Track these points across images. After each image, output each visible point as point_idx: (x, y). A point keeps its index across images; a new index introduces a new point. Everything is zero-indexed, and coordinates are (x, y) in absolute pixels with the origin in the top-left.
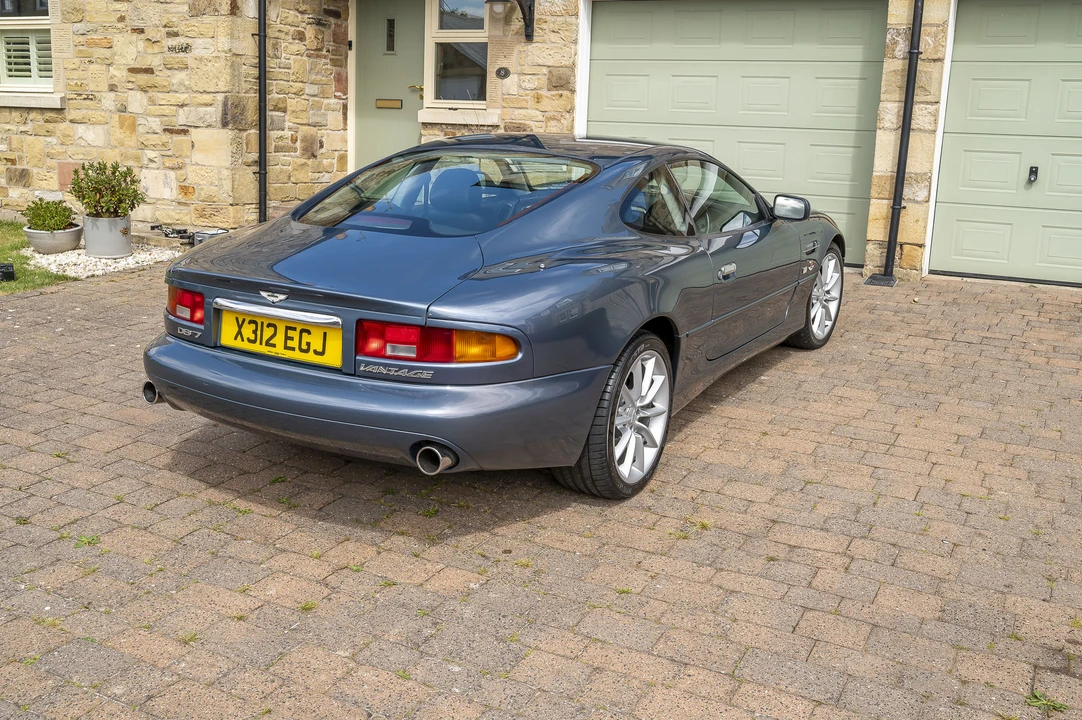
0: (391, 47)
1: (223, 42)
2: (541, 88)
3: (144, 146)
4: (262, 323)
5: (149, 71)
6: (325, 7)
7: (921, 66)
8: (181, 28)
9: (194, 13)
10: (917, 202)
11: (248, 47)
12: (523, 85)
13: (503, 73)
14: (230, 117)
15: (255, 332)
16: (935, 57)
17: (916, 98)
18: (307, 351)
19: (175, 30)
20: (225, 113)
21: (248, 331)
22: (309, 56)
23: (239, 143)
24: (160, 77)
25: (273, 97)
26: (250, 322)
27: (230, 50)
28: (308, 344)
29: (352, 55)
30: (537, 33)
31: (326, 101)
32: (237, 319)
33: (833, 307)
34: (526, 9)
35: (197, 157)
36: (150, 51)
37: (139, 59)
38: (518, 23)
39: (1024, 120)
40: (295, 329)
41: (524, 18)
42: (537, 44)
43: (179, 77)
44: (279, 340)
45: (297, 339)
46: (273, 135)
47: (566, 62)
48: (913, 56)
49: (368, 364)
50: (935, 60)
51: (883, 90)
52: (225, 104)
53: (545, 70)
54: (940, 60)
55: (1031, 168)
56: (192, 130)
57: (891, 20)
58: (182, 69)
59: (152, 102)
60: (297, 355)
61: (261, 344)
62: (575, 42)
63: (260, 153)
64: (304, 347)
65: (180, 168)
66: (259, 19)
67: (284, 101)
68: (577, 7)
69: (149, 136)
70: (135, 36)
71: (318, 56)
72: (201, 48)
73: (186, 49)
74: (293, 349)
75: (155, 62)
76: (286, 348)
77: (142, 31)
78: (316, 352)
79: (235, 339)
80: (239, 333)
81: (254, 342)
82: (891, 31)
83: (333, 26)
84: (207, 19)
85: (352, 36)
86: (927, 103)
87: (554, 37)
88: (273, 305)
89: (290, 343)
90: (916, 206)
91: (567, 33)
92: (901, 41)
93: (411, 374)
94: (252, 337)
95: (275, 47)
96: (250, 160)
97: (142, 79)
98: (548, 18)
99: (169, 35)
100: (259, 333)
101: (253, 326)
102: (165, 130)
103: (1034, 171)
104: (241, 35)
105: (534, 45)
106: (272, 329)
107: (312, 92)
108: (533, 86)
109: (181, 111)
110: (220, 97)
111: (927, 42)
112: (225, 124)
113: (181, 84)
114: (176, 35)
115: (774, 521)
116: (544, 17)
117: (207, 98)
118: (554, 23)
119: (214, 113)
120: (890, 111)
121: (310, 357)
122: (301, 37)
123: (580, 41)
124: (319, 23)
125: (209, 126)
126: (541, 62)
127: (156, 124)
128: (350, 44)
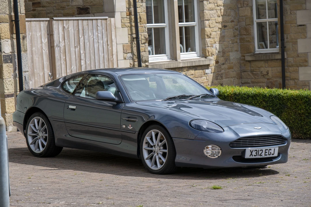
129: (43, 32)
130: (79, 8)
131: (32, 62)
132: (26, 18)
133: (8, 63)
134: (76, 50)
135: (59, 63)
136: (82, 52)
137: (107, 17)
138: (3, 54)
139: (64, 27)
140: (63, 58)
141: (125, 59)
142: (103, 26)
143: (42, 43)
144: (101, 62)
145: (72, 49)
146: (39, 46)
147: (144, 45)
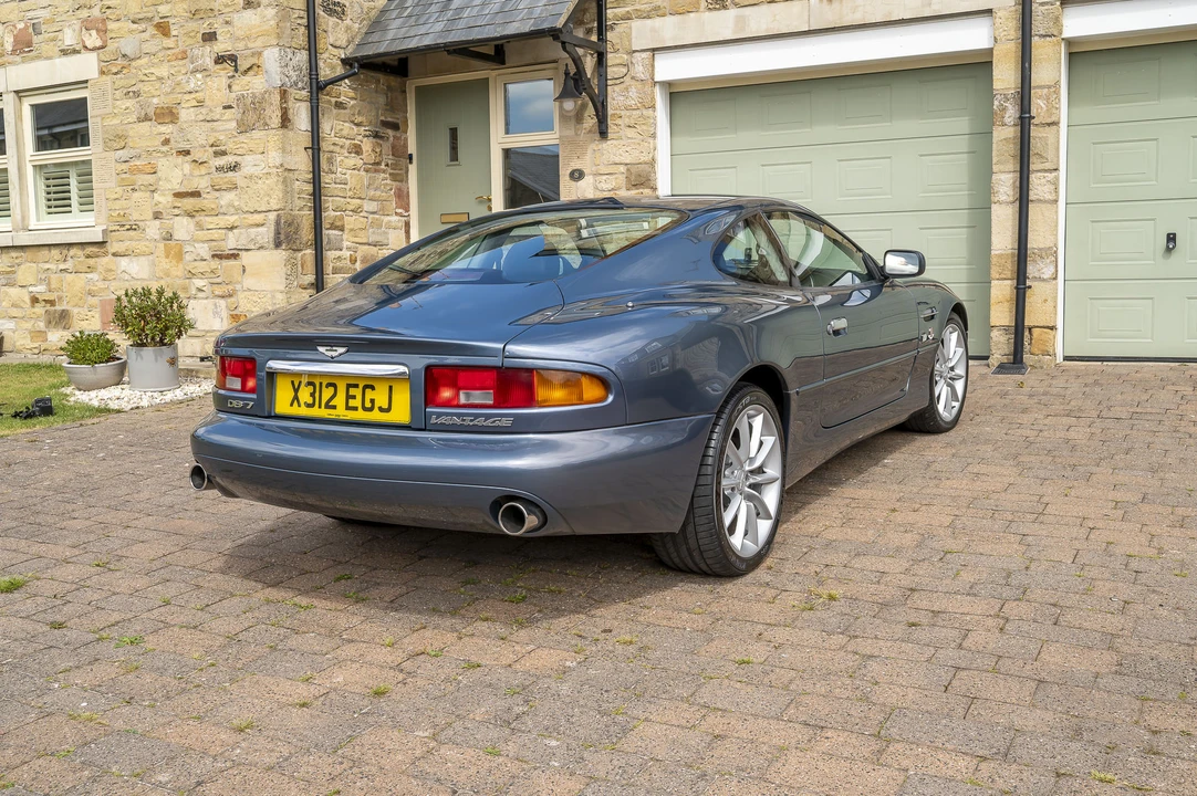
0: (454, 157)
1: (275, 157)
2: (619, 188)
3: (191, 275)
4: (321, 384)
5: (196, 194)
6: (382, 118)
7: (1034, 132)
8: (230, 146)
9: (242, 129)
10: (1044, 280)
11: (302, 162)
12: (599, 186)
13: (577, 175)
14: (284, 237)
15: (313, 395)
16: (1049, 121)
17: (1032, 167)
18: (371, 409)
19: (223, 148)
20: (278, 233)
21: (305, 394)
22: (367, 171)
23: (294, 265)
24: (207, 201)
25: (329, 215)
26: (310, 384)
27: (282, 165)
28: (372, 401)
29: (413, 169)
30: (612, 129)
31: (386, 219)
32: (293, 382)
33: (959, 386)
34: (599, 105)
35: (249, 282)
36: (197, 173)
37: (185, 182)
38: (590, 121)
39: (1154, 183)
40: (356, 386)
41: (597, 115)
42: (612, 142)
43: (228, 198)
44: (340, 400)
45: (359, 397)
46: (330, 255)
47: (645, 158)
48: (1025, 121)
49: (439, 415)
50: (1049, 124)
51: (994, 161)
52: (278, 223)
53: (622, 169)
54: (1055, 123)
55: (1168, 235)
56: (243, 254)
57: (997, 85)
58: (230, 189)
59: (200, 227)
60: (360, 415)
61: (320, 407)
62: (654, 136)
63: (317, 274)
64: (368, 405)
65: (230, 296)
66: (312, 131)
67: (342, 218)
68: (653, 98)
69: (196, 264)
70: (181, 158)
71: (376, 171)
72: (250, 165)
73: (234, 168)
74: (356, 409)
75: (202, 184)
76: (348, 408)
77: (188, 153)
78: (381, 409)
79: (292, 405)
80: (296, 398)
81: (312, 406)
82: (998, 96)
83: (391, 139)
84: (256, 134)
85: (412, 148)
86: (1046, 171)
87: (630, 133)
88: (332, 360)
89: (352, 403)
90: (1042, 284)
91: (644, 127)
92: (1010, 107)
93: (488, 423)
94: (310, 401)
95: (330, 161)
96: (306, 283)
97: (189, 203)
98: (623, 113)
99: (217, 154)
100: (317, 395)
101: (311, 389)
102: (213, 256)
103: (1171, 238)
104: (294, 149)
105: (609, 142)
106: (332, 389)
107: (371, 209)
108: (610, 187)
109: (230, 234)
110: (272, 216)
111: (1038, 105)
112: (278, 245)
113: (231, 205)
114: (224, 153)
115: (912, 590)
116: (618, 112)
117: (258, 218)
118: (629, 117)
119: (266, 234)
120: (1004, 183)
121: (376, 416)
122: (357, 150)
123: (658, 134)
124: (376, 135)
125: (261, 248)
126: (617, 160)
127: (204, 250)
128: (410, 157)
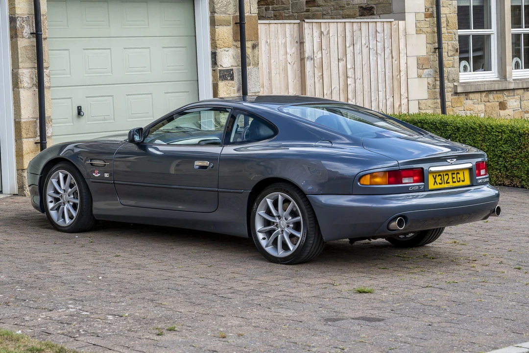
4: (443, 175)
15: (441, 179)
17: (44, 65)
21: (438, 180)
26: (439, 175)
28: (460, 178)
32: (433, 176)
40: (454, 174)
44: (450, 180)
45: (456, 178)
50: (45, 39)
51: (20, 60)
55: (78, 107)
60: (457, 184)
61: (444, 184)
64: (459, 180)
74: (455, 182)
76: (453, 182)
78: (462, 181)
79: (434, 184)
80: (435, 182)
81: (442, 184)
82: (19, 18)
88: (452, 164)
89: (454, 180)
92: (26, 26)
94: (441, 182)
100: (443, 179)
101: (440, 177)
106: (447, 176)
121: (461, 183)
129: (288, 39)
130: (361, 7)
131: (270, 79)
132: (259, 19)
133: (227, 80)
134: (340, 64)
135: (312, 82)
136: (349, 66)
137: (392, 20)
138: (220, 68)
139: (322, 33)
140: (318, 73)
141: (420, 76)
142: (386, 32)
143: (286, 53)
144: (380, 81)
145: (334, 63)
146: (282, 58)
147: (452, 58)
